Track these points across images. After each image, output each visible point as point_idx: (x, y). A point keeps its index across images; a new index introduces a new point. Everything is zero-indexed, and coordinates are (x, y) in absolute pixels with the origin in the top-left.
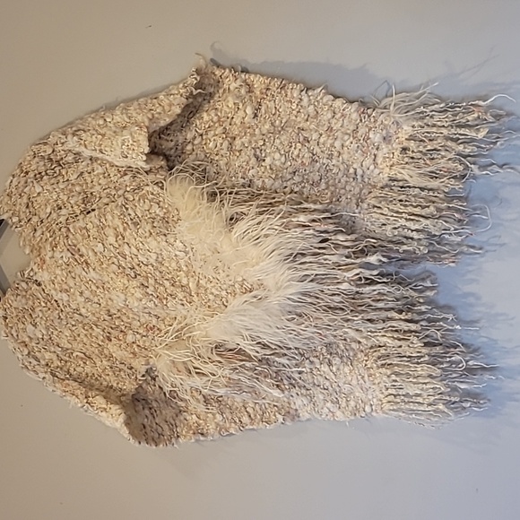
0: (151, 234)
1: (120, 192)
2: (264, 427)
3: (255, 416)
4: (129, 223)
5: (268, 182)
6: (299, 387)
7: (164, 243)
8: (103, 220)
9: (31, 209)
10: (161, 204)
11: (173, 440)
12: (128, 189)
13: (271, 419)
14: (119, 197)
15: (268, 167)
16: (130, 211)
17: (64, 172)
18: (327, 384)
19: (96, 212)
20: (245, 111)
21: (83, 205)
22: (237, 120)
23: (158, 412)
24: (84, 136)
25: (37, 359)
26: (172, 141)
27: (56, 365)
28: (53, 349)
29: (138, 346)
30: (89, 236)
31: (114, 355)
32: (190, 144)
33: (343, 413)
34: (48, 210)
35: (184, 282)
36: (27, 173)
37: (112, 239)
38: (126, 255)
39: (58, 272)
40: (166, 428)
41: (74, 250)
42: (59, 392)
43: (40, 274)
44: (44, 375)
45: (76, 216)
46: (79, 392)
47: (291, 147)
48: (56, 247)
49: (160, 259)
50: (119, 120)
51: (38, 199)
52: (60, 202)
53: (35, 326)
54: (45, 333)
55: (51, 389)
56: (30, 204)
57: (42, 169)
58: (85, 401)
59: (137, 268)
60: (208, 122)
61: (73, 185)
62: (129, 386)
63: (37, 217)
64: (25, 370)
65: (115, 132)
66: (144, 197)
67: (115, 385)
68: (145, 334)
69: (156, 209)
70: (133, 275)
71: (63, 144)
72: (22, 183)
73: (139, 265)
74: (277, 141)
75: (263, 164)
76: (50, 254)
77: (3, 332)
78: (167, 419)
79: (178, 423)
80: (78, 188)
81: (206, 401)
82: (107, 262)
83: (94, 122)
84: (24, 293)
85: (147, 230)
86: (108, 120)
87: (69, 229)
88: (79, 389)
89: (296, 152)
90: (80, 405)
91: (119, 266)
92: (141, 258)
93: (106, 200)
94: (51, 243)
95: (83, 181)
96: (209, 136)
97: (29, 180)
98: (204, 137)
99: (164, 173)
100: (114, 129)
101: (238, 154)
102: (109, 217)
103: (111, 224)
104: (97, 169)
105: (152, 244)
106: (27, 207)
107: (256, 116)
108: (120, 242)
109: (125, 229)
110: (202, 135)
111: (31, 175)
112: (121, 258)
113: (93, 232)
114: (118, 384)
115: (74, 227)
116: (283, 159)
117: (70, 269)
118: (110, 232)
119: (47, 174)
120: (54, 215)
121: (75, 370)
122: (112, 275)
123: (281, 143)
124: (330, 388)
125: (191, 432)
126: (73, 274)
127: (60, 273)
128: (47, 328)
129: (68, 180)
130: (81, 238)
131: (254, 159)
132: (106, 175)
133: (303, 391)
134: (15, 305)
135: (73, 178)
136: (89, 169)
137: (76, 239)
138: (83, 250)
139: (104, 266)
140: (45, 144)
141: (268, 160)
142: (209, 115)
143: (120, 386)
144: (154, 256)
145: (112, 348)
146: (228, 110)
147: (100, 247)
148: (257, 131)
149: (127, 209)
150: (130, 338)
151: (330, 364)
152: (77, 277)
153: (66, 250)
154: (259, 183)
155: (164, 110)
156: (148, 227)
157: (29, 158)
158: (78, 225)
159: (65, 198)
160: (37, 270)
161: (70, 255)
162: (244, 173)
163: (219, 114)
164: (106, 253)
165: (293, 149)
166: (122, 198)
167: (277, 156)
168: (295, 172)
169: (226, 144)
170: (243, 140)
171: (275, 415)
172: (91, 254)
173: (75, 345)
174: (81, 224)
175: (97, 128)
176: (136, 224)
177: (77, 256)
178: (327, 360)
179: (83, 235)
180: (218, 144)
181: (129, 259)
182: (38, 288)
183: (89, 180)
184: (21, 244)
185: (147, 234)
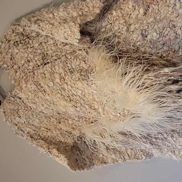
0: (79, 79)
1: (63, 54)
2: (135, 161)
3: (131, 155)
4: (68, 71)
5: (148, 50)
6: (155, 145)
7: (86, 85)
8: (53, 69)
9: (13, 61)
10: (86, 62)
11: (91, 167)
12: (68, 52)
13: (140, 158)
14: (63, 56)
15: (149, 41)
16: (69, 65)
17: (31, 42)
18: (170, 145)
19: (50, 65)
20: (139, 11)
21: (42, 61)
22: (134, 16)
23: (83, 152)
24: (41, 24)
25: (23, 131)
26: (93, 26)
27: (32, 133)
28: (30, 127)
29: (75, 125)
30: (46, 78)
31: (62, 129)
32: (104, 28)
33: (177, 157)
34: (23, 62)
35: (96, 107)
36: (9, 41)
37: (58, 80)
38: (65, 89)
39: (30, 94)
40: (87, 160)
41: (37, 84)
42: (34, 145)
43: (20, 94)
44: (27, 137)
45: (39, 66)
46: (45, 146)
47: (164, 29)
48: (28, 82)
49: (84, 94)
50: (62, 15)
51: (17, 56)
52: (29, 59)
53: (20, 117)
54: (25, 121)
55: (30, 143)
56: (12, 58)
57: (18, 39)
58: (48, 151)
59: (71, 96)
60: (115, 17)
61: (36, 49)
62: (70, 141)
63: (17, 65)
64: (17, 135)
65: (60, 23)
66: (76, 57)
67: (63, 141)
68: (78, 120)
69: (83, 64)
70: (69, 100)
71: (29, 27)
72: (7, 46)
73: (72, 95)
74: (156, 27)
75: (146, 39)
76: (25, 85)
77: (4, 119)
78: (88, 156)
79: (93, 158)
80: (39, 51)
81: (107, 148)
82: (55, 92)
83: (47, 15)
84: (13, 102)
85: (77, 77)
86: (55, 14)
87: (34, 73)
88: (45, 144)
89: (166, 33)
90: (45, 153)
91: (62, 95)
92: (74, 92)
93: (55, 58)
94: (25, 79)
95: (42, 48)
96: (116, 24)
97: (11, 46)
98: (113, 24)
99: (88, 44)
100: (59, 20)
101: (132, 33)
102: (57, 67)
103: (57, 71)
104: (50, 41)
105: (80, 84)
106: (11, 59)
107: (145, 14)
108: (62, 82)
109: (65, 75)
110: (111, 23)
111: (12, 42)
112: (63, 91)
113: (48, 75)
114: (64, 140)
115: (37, 73)
116: (158, 36)
117: (36, 93)
118: (57, 76)
119: (21, 43)
120: (26, 65)
121: (42, 134)
122: (58, 99)
123: (158, 27)
124: (171, 146)
125: (100, 162)
126: (38, 96)
127: (31, 95)
128: (26, 119)
129: (33, 47)
130: (41, 79)
131: (141, 36)
132: (55, 44)
133: (157, 147)
134: (8, 107)
135: (36, 45)
136: (45, 41)
137: (38, 79)
138: (42, 84)
139: (54, 94)
140: (19, 25)
141: (149, 37)
142: (116, 12)
143: (65, 141)
144: (80, 92)
145: (61, 126)
146: (128, 10)
147: (51, 84)
148: (145, 22)
149: (67, 63)
150: (70, 122)
151: (172, 137)
152: (40, 98)
153: (33, 84)
154: (143, 50)
155: (89, 10)
156: (78, 75)
157: (10, 33)
158: (39, 71)
159: (32, 57)
160: (19, 92)
161: (35, 87)
162: (135, 43)
163: (123, 12)
164: (54, 87)
165: (164, 30)
166: (64, 57)
167: (155, 34)
168: (164, 44)
169: (125, 28)
170: (135, 26)
171: (141, 156)
172: (46, 87)
173: (42, 125)
174: (41, 71)
175: (49, 19)
176: (71, 72)
177: (39, 87)
178: (171, 135)
179: (42, 77)
180: (121, 28)
181: (67, 92)
182: (20, 100)
183: (45, 47)
184: (9, 79)
185: (77, 79)
